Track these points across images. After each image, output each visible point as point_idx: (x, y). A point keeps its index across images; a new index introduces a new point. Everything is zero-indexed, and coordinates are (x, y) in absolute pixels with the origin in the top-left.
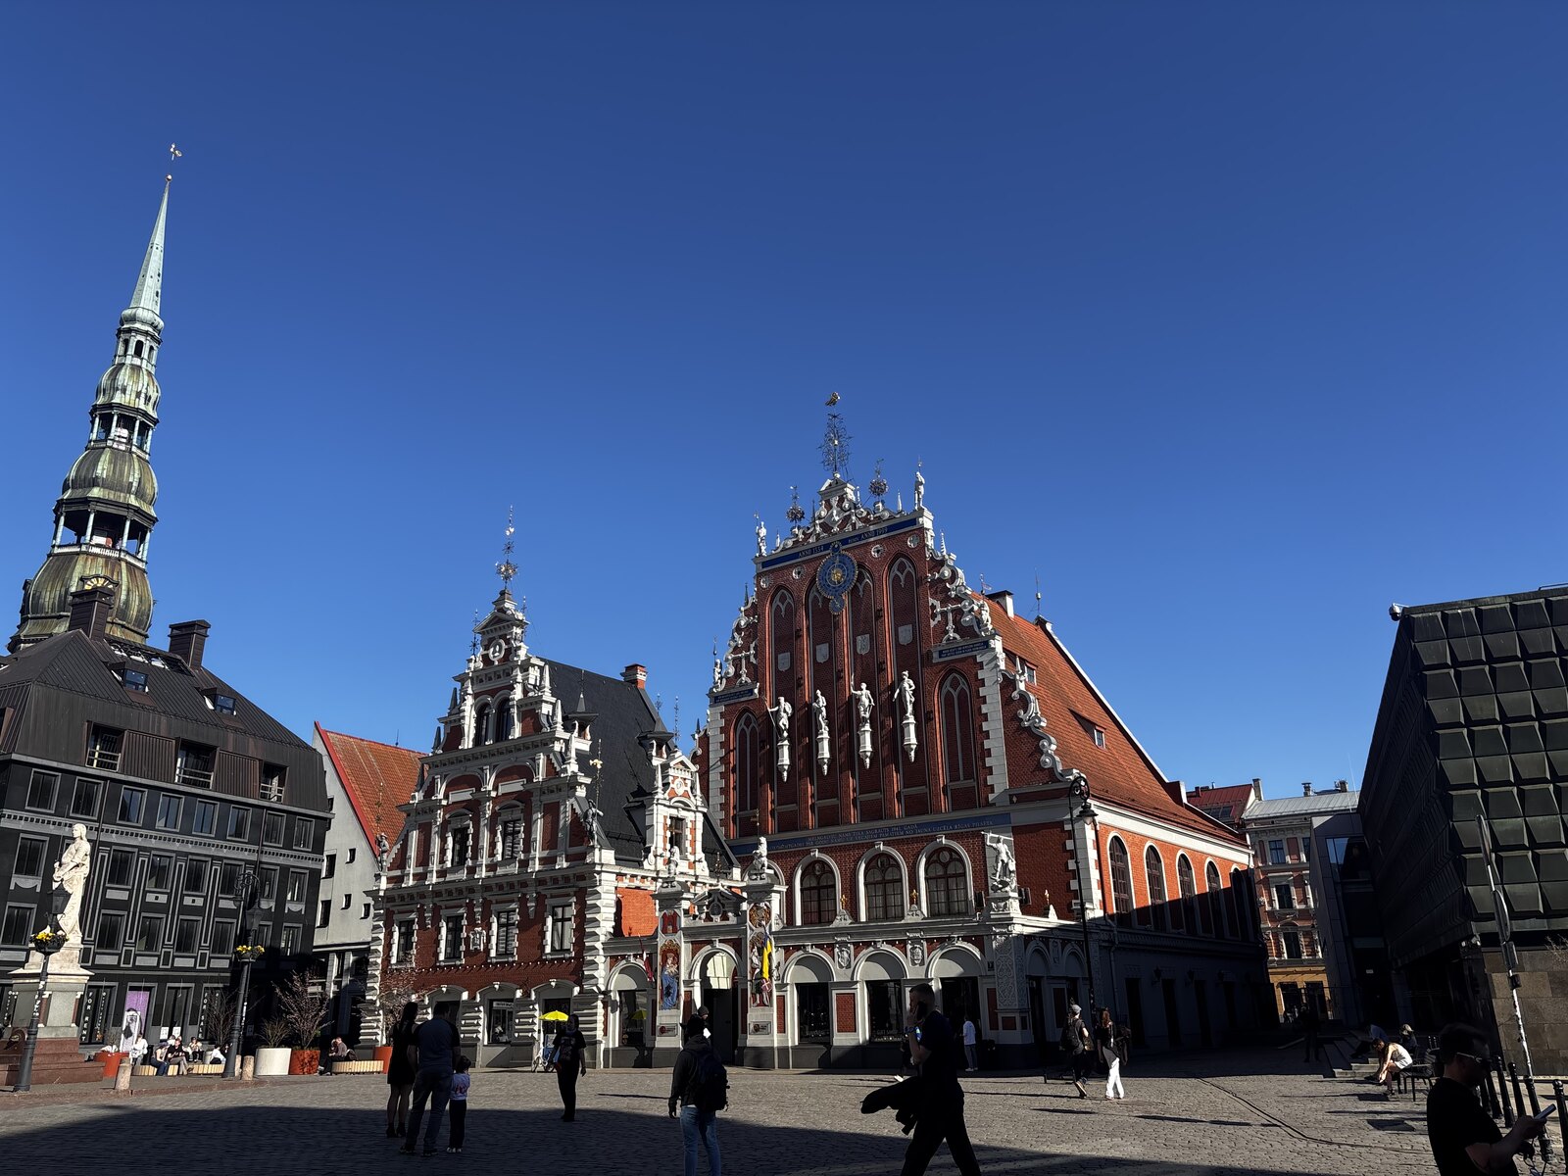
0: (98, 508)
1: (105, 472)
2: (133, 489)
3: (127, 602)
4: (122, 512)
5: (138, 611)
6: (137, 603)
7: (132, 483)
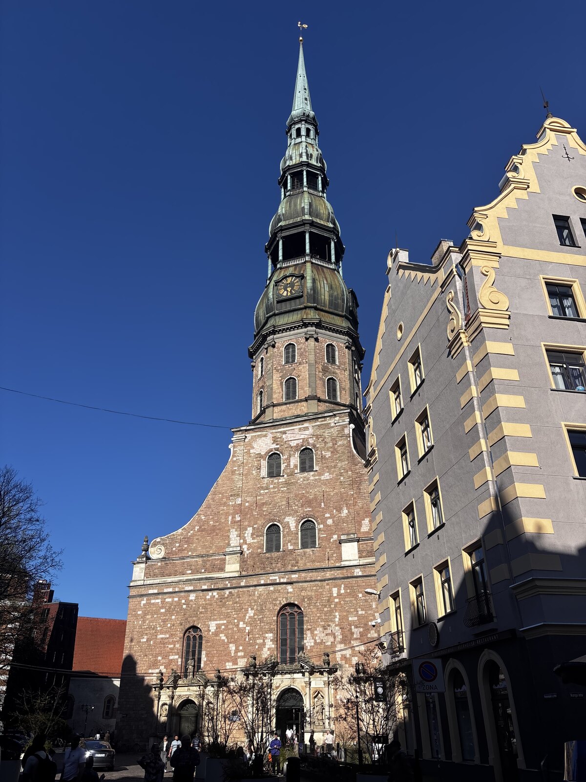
0: (283, 235)
1: (284, 209)
2: (306, 211)
3: (314, 288)
4: (300, 230)
5: (331, 296)
6: (327, 289)
7: (304, 207)
